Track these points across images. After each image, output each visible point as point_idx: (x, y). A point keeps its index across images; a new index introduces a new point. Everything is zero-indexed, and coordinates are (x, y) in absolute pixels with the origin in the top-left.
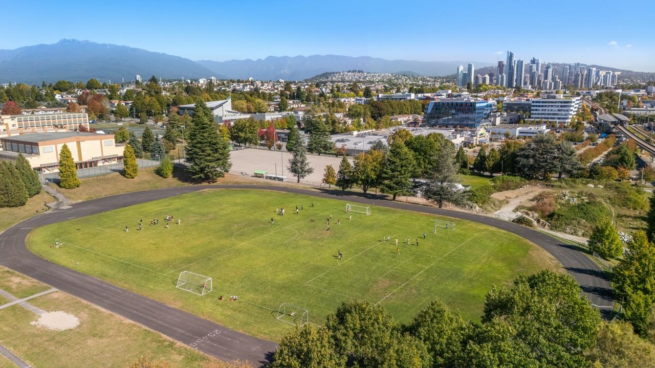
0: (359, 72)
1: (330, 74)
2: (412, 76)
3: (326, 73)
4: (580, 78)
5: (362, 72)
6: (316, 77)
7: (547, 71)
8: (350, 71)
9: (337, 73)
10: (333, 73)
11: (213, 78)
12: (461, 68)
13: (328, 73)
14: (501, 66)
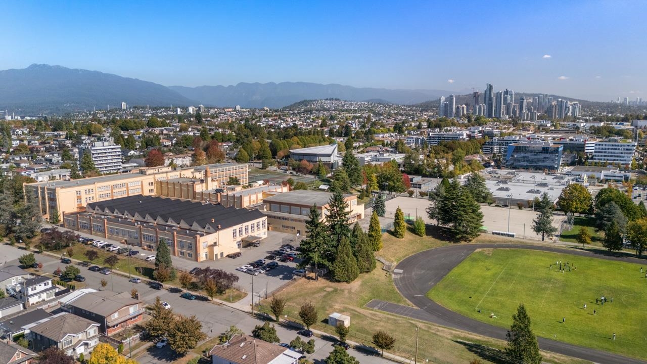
0: (336, 100)
1: (308, 101)
2: (387, 104)
3: (305, 101)
4: (554, 109)
5: (338, 100)
6: (295, 104)
7: (522, 102)
8: (327, 99)
9: (315, 101)
10: (312, 101)
11: (201, 106)
12: (443, 99)
13: (306, 100)
14: (477, 96)
